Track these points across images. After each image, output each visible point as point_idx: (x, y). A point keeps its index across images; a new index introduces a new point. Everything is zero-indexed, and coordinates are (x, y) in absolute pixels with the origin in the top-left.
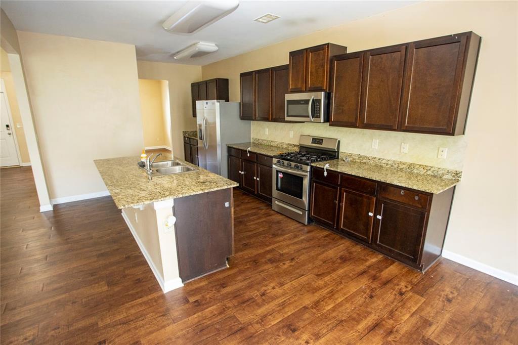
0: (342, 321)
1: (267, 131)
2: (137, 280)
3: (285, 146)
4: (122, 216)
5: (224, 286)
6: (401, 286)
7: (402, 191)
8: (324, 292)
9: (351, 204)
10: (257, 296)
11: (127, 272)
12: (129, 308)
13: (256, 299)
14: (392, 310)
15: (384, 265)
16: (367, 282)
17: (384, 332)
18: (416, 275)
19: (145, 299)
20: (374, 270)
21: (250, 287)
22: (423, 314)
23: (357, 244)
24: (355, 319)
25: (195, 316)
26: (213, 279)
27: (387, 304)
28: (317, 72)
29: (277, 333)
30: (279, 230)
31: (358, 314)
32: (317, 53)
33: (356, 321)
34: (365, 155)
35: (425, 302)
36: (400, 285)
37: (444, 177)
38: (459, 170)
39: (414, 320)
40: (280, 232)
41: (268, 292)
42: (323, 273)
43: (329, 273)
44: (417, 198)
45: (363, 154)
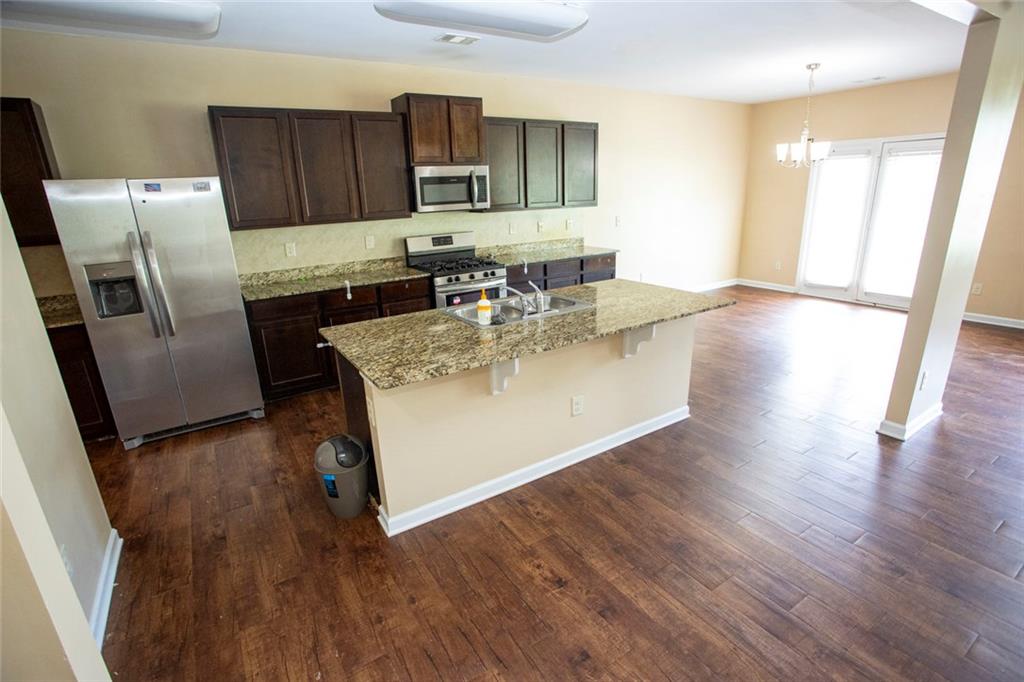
1: (293, 250)
7: (599, 259)
32: (465, 107)
44: (609, 260)
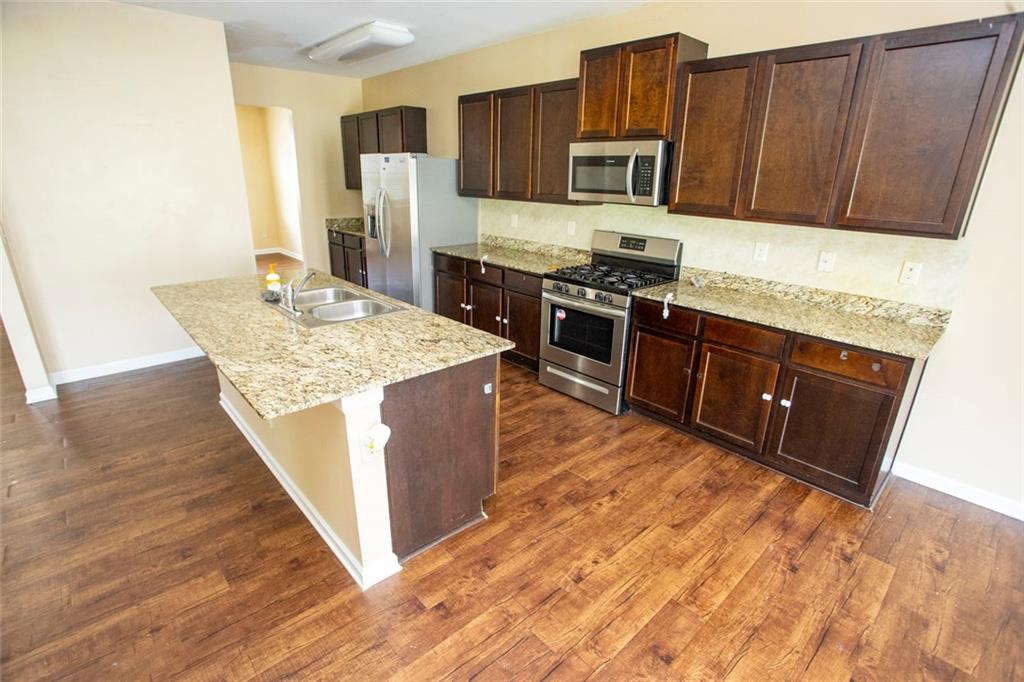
0: (756, 629)
1: (515, 221)
2: (292, 562)
3: (556, 252)
4: (221, 407)
5: (491, 563)
6: (841, 543)
7: (844, 353)
8: (699, 563)
9: (722, 376)
10: (566, 582)
11: (266, 543)
12: (292, 634)
13: (567, 590)
14: (842, 598)
15: (793, 497)
16: (773, 537)
17: (846, 647)
18: (859, 516)
19: (322, 609)
20: (779, 509)
21: (546, 562)
22: (903, 600)
23: (727, 454)
24: (778, 623)
25: (448, 642)
26: (461, 548)
27: (829, 584)
28: (646, 97)
29: (635, 670)
30: (565, 427)
31: (782, 610)
32: (649, 54)
33: (785, 627)
34: (738, 275)
35: (896, 574)
36: (838, 538)
37: (911, 321)
38: (943, 307)
39: (891, 615)
40: (568, 432)
41: (587, 572)
42: (684, 522)
43: (695, 520)
44: (876, 367)
45: (732, 272)
